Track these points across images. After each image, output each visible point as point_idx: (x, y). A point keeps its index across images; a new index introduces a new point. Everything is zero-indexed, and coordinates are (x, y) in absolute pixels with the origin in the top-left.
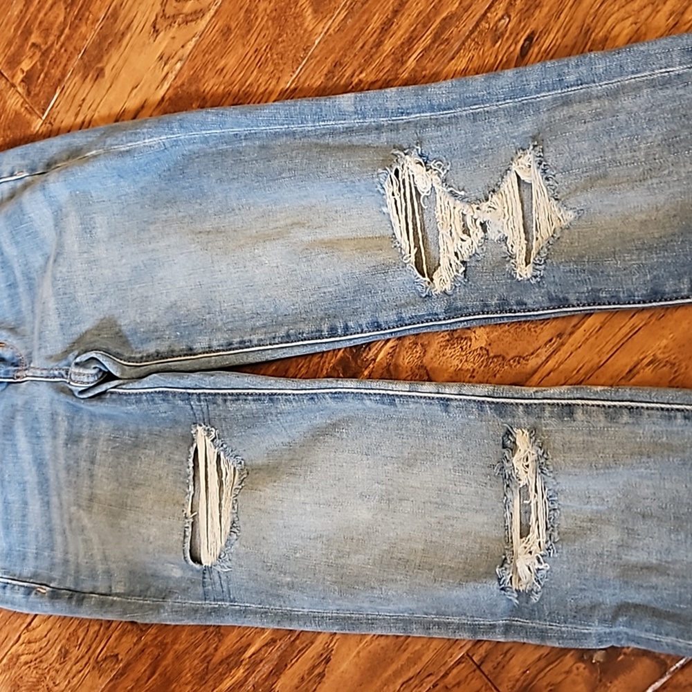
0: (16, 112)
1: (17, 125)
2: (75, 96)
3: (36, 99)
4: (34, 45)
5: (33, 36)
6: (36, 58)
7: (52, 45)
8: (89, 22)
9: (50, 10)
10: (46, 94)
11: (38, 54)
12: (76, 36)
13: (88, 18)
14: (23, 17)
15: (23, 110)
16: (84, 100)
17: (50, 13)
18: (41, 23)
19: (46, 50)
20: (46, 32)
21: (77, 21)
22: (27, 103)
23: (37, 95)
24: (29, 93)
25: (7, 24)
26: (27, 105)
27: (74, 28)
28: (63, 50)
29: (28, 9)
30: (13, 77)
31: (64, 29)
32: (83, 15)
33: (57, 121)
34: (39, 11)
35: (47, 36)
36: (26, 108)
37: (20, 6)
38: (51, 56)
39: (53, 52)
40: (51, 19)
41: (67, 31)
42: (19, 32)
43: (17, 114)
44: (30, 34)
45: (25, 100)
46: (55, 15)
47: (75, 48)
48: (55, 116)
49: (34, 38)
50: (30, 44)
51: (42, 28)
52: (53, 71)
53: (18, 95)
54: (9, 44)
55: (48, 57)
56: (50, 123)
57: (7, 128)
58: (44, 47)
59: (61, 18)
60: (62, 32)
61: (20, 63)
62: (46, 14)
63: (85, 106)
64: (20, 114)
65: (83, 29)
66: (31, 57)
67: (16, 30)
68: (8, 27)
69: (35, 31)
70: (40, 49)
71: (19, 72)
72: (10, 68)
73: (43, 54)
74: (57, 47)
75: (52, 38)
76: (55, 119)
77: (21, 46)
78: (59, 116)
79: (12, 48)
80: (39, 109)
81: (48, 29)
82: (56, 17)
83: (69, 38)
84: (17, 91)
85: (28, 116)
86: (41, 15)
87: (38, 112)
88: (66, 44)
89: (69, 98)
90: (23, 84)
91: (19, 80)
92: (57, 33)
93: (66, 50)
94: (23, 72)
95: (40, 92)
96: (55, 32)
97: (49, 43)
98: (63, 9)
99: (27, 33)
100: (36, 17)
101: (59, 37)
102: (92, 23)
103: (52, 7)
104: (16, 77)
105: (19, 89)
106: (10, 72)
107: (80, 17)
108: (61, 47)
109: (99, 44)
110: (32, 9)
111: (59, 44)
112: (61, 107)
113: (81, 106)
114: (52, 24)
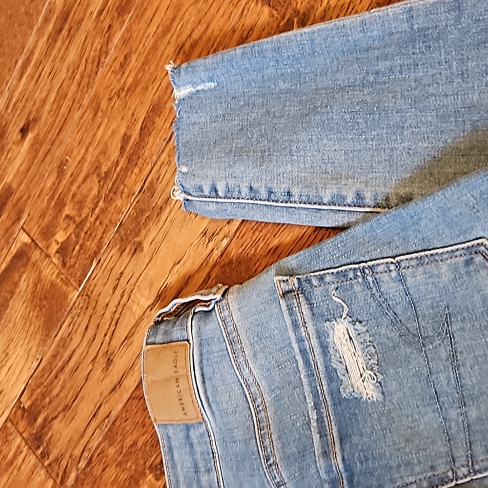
0: (52, 283)
1: (53, 296)
2: (112, 269)
3: (72, 270)
4: (67, 216)
5: (67, 208)
6: (71, 230)
7: (87, 217)
8: (124, 196)
9: (83, 183)
10: (82, 266)
11: (72, 226)
12: (111, 209)
13: (123, 192)
14: (56, 190)
15: (58, 280)
16: (122, 274)
17: (83, 186)
18: (74, 195)
19: (81, 223)
20: (80, 205)
21: (112, 194)
22: (63, 274)
23: (73, 266)
24: (64, 264)
25: (39, 195)
26: (62, 276)
27: (109, 201)
28: (98, 223)
29: (60, 181)
30: (48, 248)
31: (98, 202)
32: (118, 188)
33: (94, 293)
34: (72, 183)
35: (81, 209)
36: (62, 279)
37: (53, 178)
38: (85, 229)
39: (88, 224)
40: (85, 191)
41: (101, 204)
42: (53, 204)
43: (53, 284)
44: (64, 206)
45: (60, 271)
46: (88, 188)
47: (110, 221)
48: (92, 288)
49: (68, 210)
50: (63, 216)
51: (76, 200)
52: (88, 243)
53: (52, 266)
54: (43, 215)
55: (83, 230)
56: (87, 295)
57: (42, 297)
58: (78, 220)
59: (95, 191)
60: (96, 205)
61: (54, 234)
62: (79, 187)
63: (124, 280)
64: (57, 285)
65: (119, 202)
66: (65, 229)
67: (49, 202)
68: (41, 198)
69: (68, 203)
70: (75, 222)
71: (54, 243)
72: (44, 239)
73: (78, 226)
74: (92, 220)
75: (86, 211)
76: (92, 292)
77: (55, 218)
78: (96, 288)
79: (46, 220)
80: (75, 281)
81: (82, 202)
82: (90, 190)
83: (104, 211)
84: (52, 261)
85: (64, 287)
86: (74, 188)
87: (74, 284)
88: (101, 217)
89: (106, 271)
90: (58, 255)
91: (54, 251)
92: (92, 206)
93: (101, 223)
94: (58, 243)
95: (75, 263)
96: (89, 204)
97: (83, 216)
98: (97, 183)
99: (60, 205)
100: (69, 190)
101: (93, 210)
102: (128, 197)
103: (85, 180)
104: (51, 248)
105: (54, 260)
106: (45, 243)
107: (114, 190)
108: (96, 220)
109: (136, 218)
110: (64, 182)
111: (94, 216)
112: (98, 280)
113: (119, 279)
114: (86, 197)
